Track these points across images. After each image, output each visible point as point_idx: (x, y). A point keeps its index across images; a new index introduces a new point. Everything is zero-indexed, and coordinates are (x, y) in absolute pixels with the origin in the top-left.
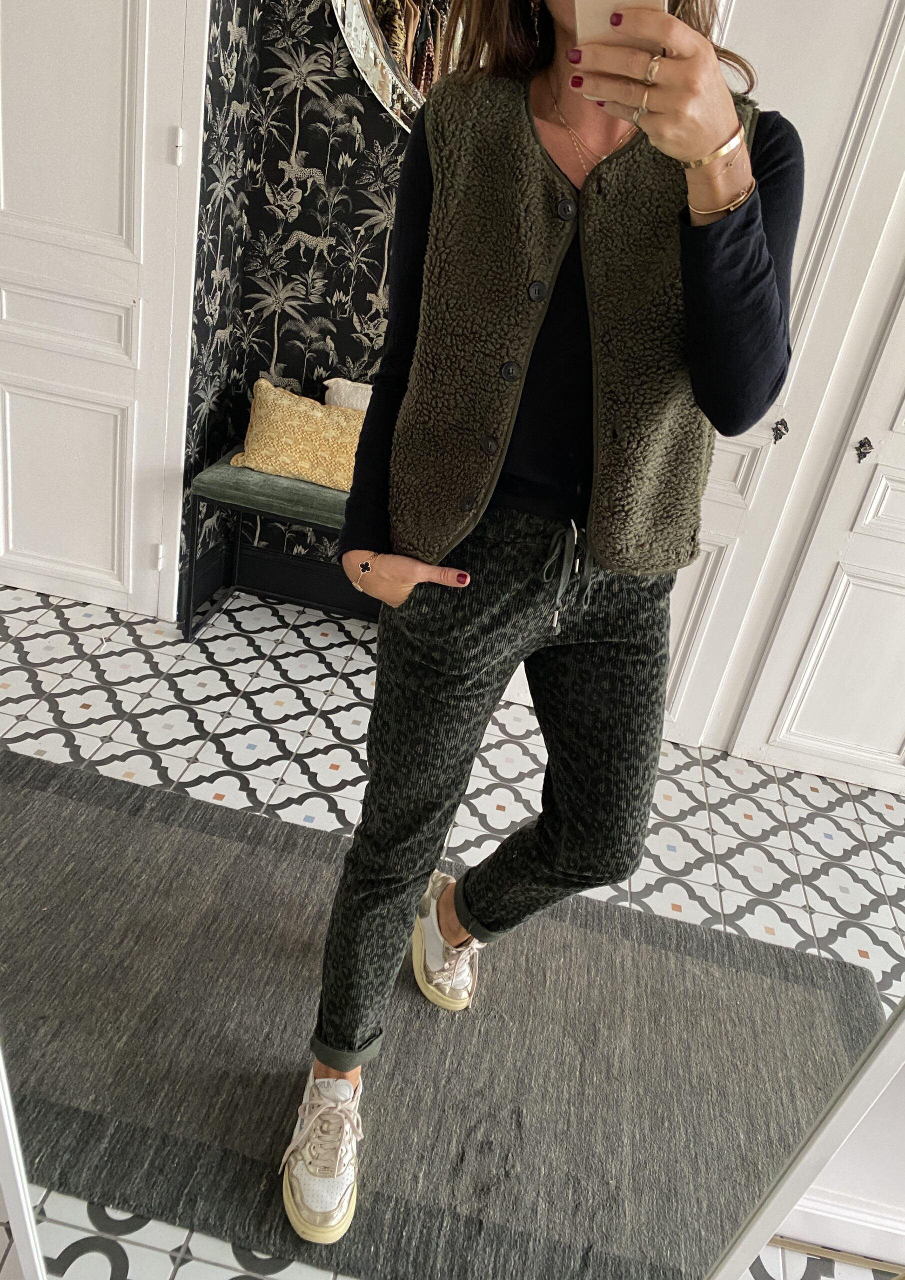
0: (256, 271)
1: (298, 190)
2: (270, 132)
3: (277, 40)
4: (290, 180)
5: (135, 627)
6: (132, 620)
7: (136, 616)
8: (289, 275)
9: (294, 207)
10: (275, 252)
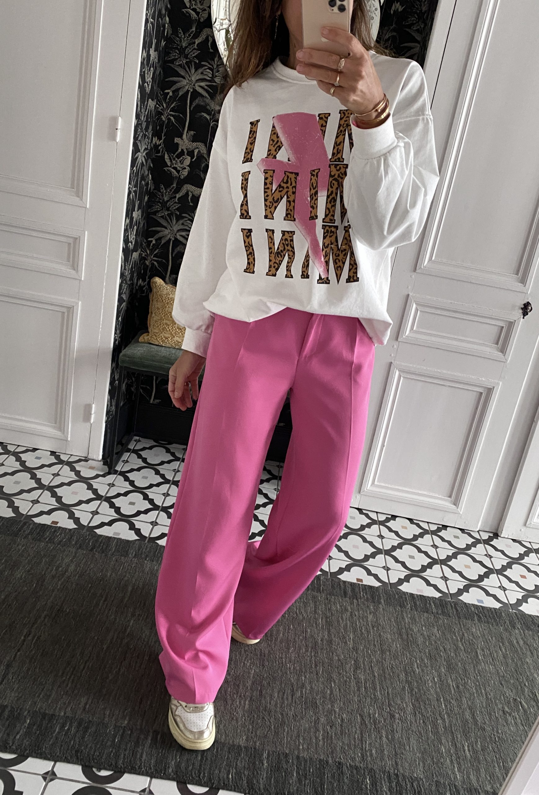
0: (158, 212)
1: (188, 157)
2: (169, 119)
3: (176, 59)
4: (182, 150)
5: (74, 464)
6: (69, 460)
7: (72, 456)
8: (181, 214)
9: (185, 168)
10: (171, 198)
